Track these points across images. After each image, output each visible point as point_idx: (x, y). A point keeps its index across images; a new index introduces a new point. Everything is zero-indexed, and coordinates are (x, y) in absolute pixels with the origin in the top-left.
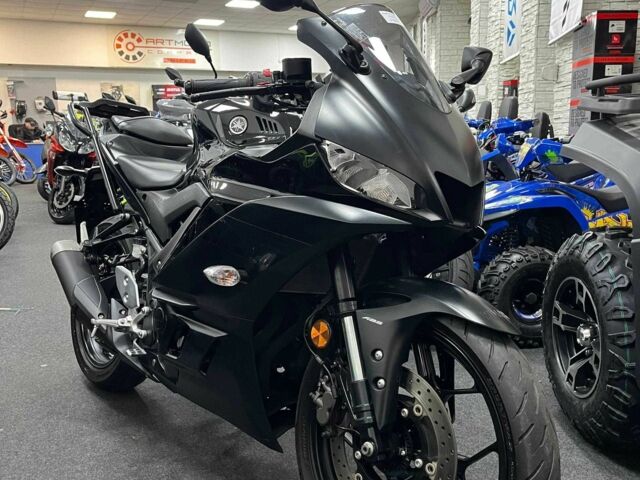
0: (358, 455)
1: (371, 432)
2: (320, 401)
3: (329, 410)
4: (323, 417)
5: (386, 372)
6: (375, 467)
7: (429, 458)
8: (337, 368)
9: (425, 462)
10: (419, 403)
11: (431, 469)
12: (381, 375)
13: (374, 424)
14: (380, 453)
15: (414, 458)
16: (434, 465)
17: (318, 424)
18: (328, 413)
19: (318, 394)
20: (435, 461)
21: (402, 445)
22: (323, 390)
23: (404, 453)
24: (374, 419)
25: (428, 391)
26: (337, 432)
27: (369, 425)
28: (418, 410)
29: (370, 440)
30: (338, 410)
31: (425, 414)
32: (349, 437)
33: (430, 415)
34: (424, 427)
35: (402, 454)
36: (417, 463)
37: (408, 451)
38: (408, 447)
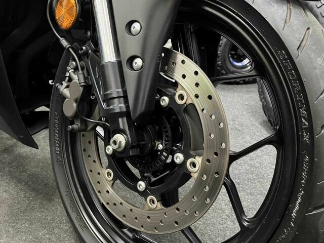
0: (110, 149)
1: (123, 123)
2: (66, 92)
3: (76, 101)
4: (70, 109)
5: (143, 51)
6: (128, 163)
7: (192, 153)
8: (86, 53)
9: (187, 157)
10: (183, 88)
11: (194, 165)
12: (138, 54)
13: (127, 114)
14: (132, 147)
15: (173, 153)
16: (198, 160)
17: (66, 117)
18: (75, 105)
19: (65, 84)
20: (200, 156)
21: (160, 138)
22: (70, 80)
23: (160, 147)
24: (128, 107)
25: (196, 73)
26: (86, 126)
27: (121, 114)
28: (181, 97)
29: (122, 132)
30: (87, 101)
31: (189, 102)
32: (100, 130)
33: (196, 102)
34: (187, 117)
35: (159, 148)
36: (176, 158)
37: (165, 145)
38: (166, 141)
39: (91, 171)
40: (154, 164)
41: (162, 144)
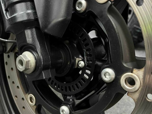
11: (132, 82)
35: (80, 65)
36: (105, 75)
37: (88, 61)
38: (87, 55)
39: (16, 96)
40: (76, 85)
41: (83, 60)
